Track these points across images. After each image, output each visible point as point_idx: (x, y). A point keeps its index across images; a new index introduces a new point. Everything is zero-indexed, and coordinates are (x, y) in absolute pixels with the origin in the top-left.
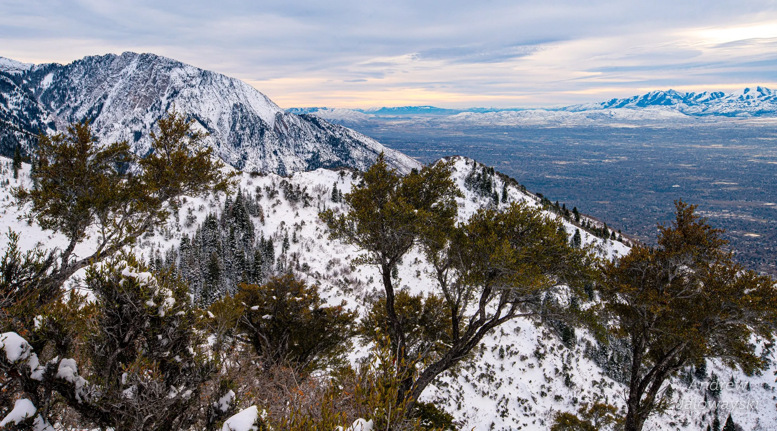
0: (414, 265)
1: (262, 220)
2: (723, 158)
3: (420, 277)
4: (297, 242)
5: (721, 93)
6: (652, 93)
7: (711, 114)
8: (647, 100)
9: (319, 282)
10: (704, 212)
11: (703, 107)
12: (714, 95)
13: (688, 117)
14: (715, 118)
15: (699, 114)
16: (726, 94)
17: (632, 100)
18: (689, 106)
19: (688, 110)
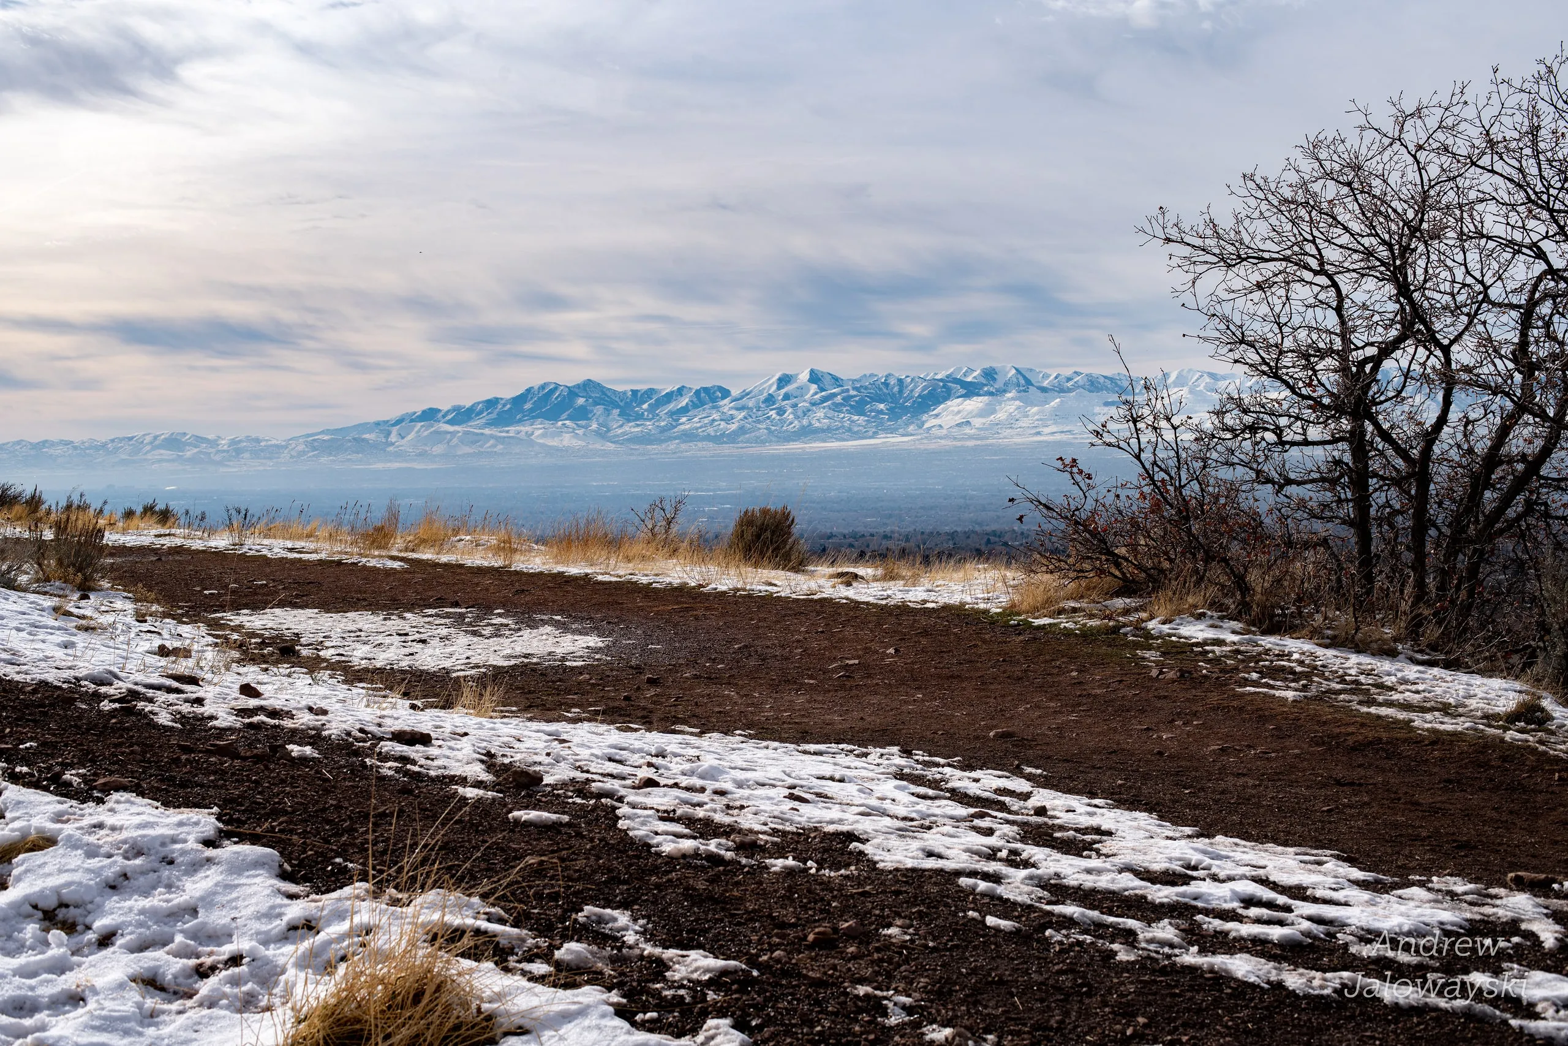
5: (720, 389)
6: (536, 388)
7: (675, 438)
8: (522, 411)
11: (663, 424)
12: (703, 395)
13: (611, 446)
14: (683, 446)
15: (644, 439)
16: (735, 392)
17: (481, 412)
18: (629, 421)
19: (620, 431)
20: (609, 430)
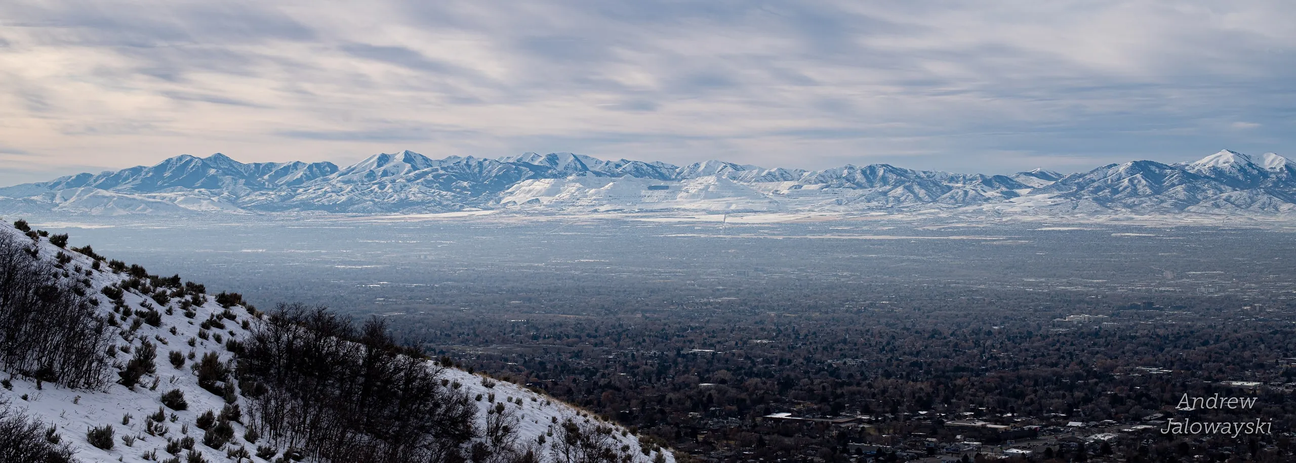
5: (329, 164)
6: (174, 159)
7: (295, 206)
8: (163, 178)
11: (283, 194)
12: (315, 169)
13: (242, 212)
14: (303, 214)
15: (269, 207)
16: (342, 168)
17: (127, 178)
18: (255, 190)
19: (248, 199)
20: (238, 198)
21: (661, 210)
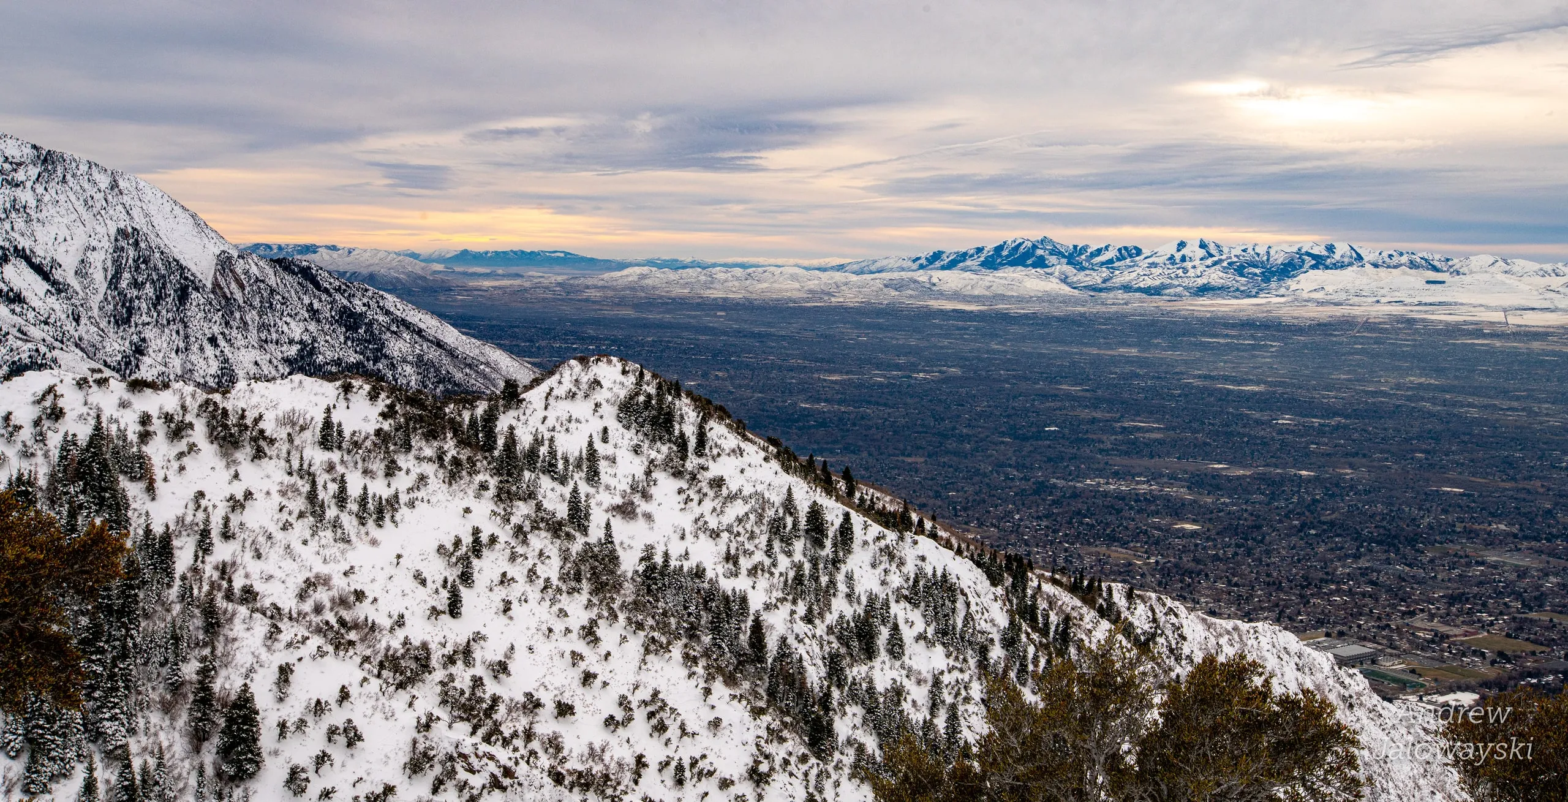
0: (501, 587)
1: (151, 489)
2: (1137, 376)
3: (510, 613)
4: (233, 536)
5: (1136, 248)
6: (1009, 242)
7: (1118, 288)
8: (1000, 256)
9: (277, 627)
10: (1102, 481)
11: (1104, 275)
12: (1123, 252)
14: (1126, 296)
16: (1146, 251)
17: (973, 257)
18: (1078, 271)
20: (1067, 277)
21: (1440, 304)
